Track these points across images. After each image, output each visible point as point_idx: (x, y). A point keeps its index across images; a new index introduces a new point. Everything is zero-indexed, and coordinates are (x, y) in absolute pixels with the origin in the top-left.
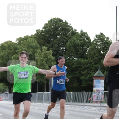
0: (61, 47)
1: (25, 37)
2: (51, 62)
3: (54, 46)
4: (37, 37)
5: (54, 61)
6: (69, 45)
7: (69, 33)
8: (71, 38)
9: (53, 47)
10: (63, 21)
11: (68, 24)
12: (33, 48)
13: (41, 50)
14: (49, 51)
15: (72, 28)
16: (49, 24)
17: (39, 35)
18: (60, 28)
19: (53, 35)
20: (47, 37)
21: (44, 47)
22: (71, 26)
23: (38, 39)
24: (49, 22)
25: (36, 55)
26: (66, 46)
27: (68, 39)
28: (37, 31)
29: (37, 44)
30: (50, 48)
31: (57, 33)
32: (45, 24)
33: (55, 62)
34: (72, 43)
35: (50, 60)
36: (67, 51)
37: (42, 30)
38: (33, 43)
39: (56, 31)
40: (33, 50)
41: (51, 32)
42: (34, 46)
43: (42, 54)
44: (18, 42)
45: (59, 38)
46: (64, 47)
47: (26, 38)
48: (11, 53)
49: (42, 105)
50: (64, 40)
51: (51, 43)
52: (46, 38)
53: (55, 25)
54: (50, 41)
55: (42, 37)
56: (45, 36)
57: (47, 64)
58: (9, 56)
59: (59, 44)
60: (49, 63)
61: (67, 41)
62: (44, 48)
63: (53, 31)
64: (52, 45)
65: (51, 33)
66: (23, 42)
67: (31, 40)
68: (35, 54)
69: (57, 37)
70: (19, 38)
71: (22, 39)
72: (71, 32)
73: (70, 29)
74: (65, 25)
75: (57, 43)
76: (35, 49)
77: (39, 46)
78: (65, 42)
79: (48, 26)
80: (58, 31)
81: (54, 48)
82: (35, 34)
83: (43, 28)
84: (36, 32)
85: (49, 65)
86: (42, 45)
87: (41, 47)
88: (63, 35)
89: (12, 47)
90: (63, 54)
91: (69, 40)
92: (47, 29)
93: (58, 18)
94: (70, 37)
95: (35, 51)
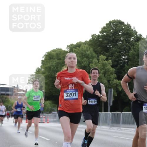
0: (122, 56)
1: (77, 43)
2: (110, 74)
3: (114, 55)
4: (93, 43)
5: (114, 73)
6: (133, 53)
7: (132, 38)
8: (135, 45)
9: (112, 57)
10: (125, 24)
11: (131, 27)
12: (87, 57)
13: (98, 60)
14: (108, 61)
15: (136, 33)
16: (107, 27)
17: (94, 40)
18: (121, 32)
19: (112, 41)
20: (105, 43)
21: (102, 55)
22: (134, 29)
23: (94, 47)
24: (107, 24)
25: (92, 65)
26: (128, 55)
27: (131, 46)
28: (93, 36)
29: (93, 52)
30: (110, 58)
31: (117, 38)
32: (103, 27)
33: (115, 75)
34: (136, 51)
35: (109, 72)
36: (130, 61)
37: (99, 35)
38: (88, 51)
39: (116, 36)
40: (88, 60)
41: (110, 37)
42: (89, 54)
43: (99, 65)
44: (69, 49)
45: (120, 44)
46: (126, 56)
47: (79, 45)
48: (60, 63)
49: (99, 128)
50: (127, 48)
51: (110, 51)
52: (104, 45)
53: (114, 28)
54: (109, 49)
55: (99, 43)
56: (103, 42)
57: (105, 78)
58: (58, 67)
59: (120, 52)
60: (108, 76)
61: (130, 49)
62: (102, 57)
63: (113, 37)
64: (112, 54)
65: (110, 39)
66: (76, 50)
67: (84, 47)
68: (90, 65)
69: (118, 43)
70: (70, 45)
71: (74, 46)
72: (134, 37)
73: (134, 34)
74: (128, 28)
75: (117, 51)
76: (90, 58)
77: (94, 54)
78: (127, 49)
79: (106, 30)
80: (119, 36)
81: (114, 58)
82: (90, 41)
83: (100, 33)
84: (91, 38)
85: (108, 78)
86: (98, 53)
87: (98, 56)
88: (124, 41)
89: (62, 56)
90: (125, 65)
91: (132, 48)
92: (105, 33)
93: (119, 20)
94: (134, 43)
95: (90, 62)
